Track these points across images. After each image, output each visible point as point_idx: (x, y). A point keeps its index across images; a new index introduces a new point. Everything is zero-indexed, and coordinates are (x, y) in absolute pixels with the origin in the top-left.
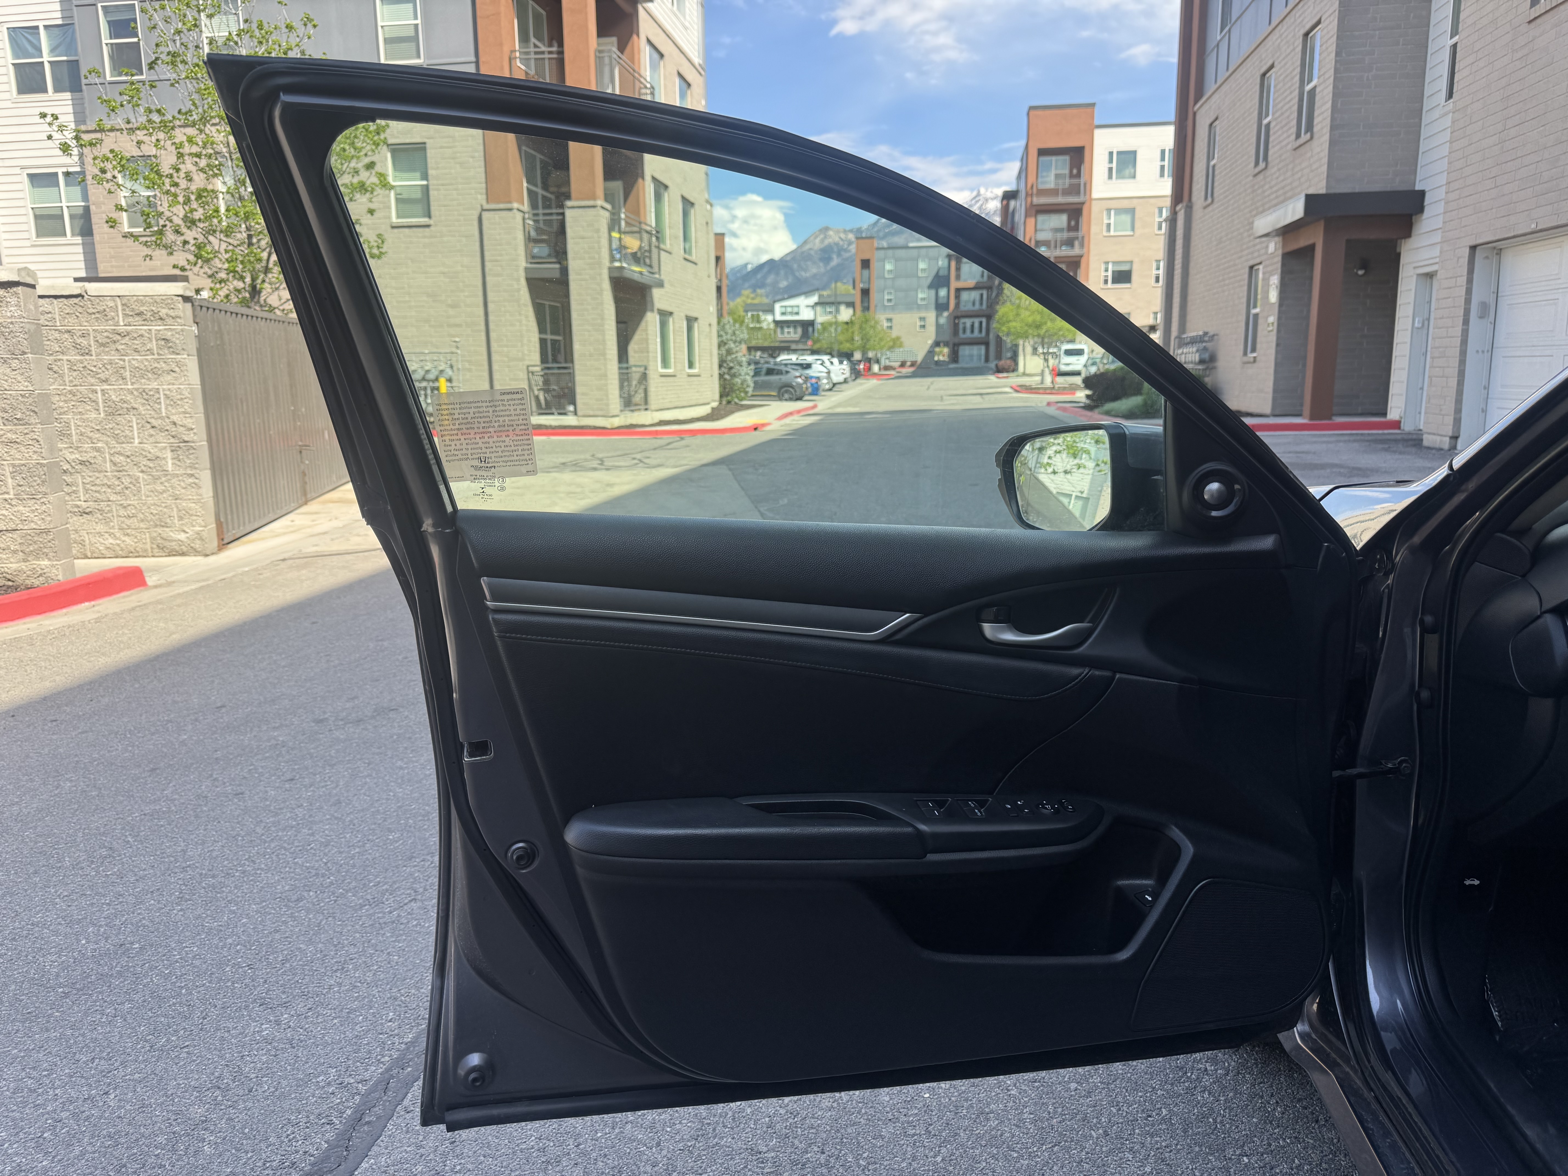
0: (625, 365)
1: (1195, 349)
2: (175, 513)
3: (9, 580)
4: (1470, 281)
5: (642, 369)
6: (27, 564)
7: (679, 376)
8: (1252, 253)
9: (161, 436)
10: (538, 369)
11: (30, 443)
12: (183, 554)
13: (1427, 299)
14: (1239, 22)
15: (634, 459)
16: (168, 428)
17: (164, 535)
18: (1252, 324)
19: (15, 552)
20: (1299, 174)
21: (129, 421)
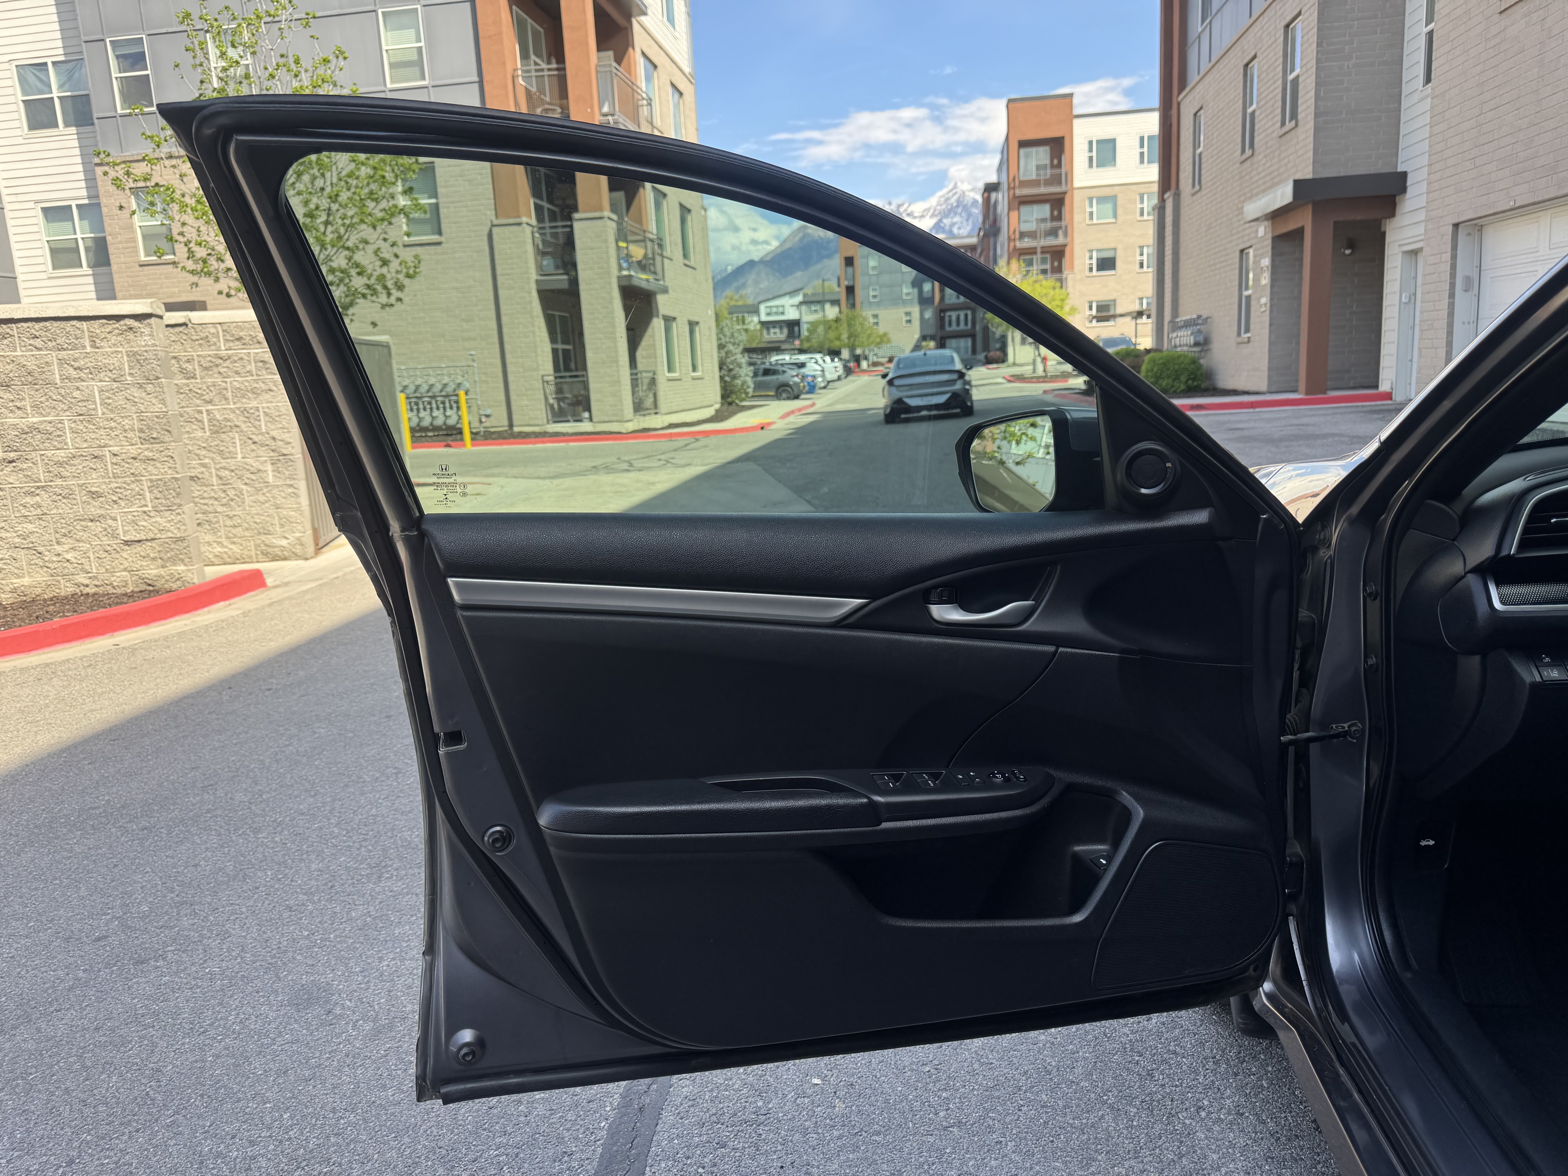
0: (635, 371)
1: (1189, 333)
2: (276, 521)
3: (150, 585)
4: (1454, 257)
5: (651, 375)
6: (166, 569)
7: (684, 379)
8: (1242, 237)
9: (262, 451)
10: (551, 378)
11: (165, 459)
12: (285, 559)
13: (1413, 275)
14: (1219, 15)
16: (268, 443)
17: (267, 542)
18: (1245, 306)
19: (154, 559)
20: (1286, 161)
21: (233, 438)
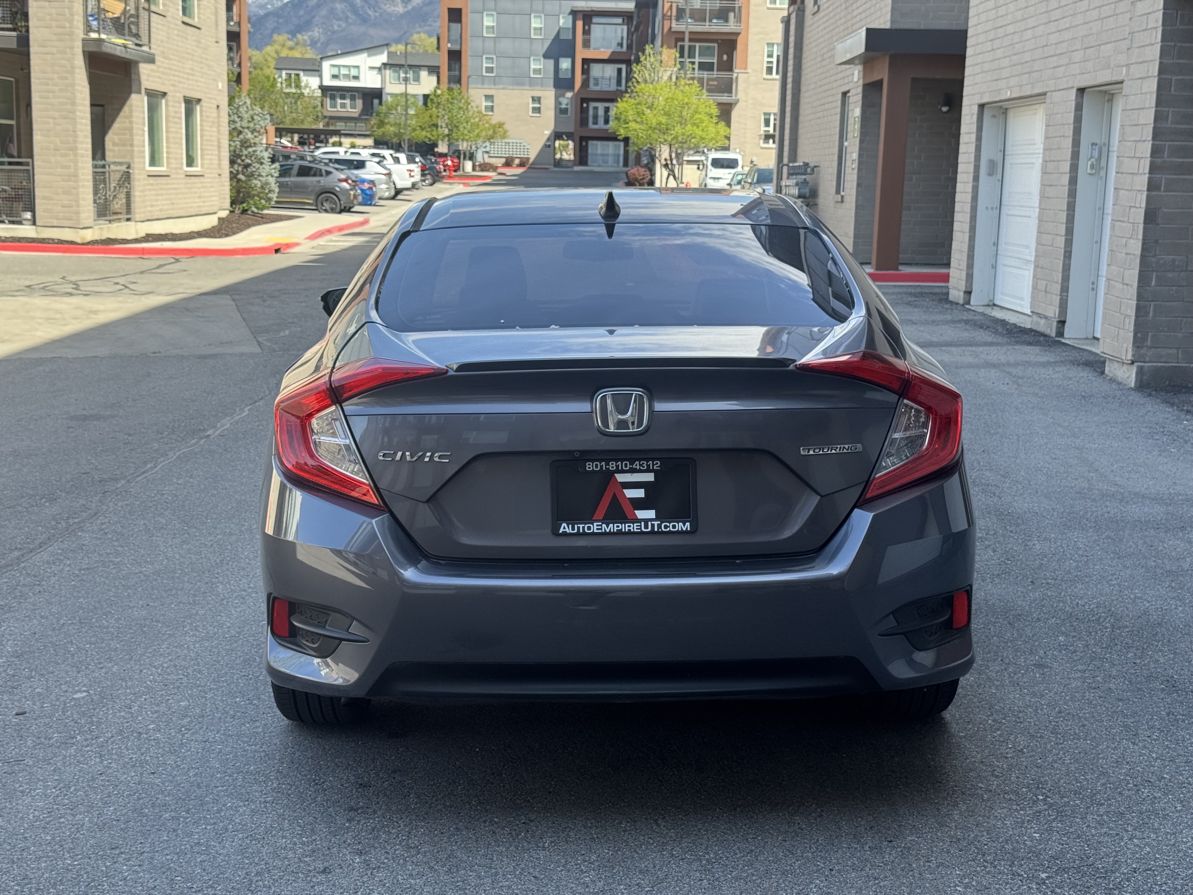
0: (102, 163)
1: (795, 182)
4: (979, 139)
5: (124, 168)
7: (172, 176)
8: (844, 78)
15: (117, 283)
18: (844, 159)
